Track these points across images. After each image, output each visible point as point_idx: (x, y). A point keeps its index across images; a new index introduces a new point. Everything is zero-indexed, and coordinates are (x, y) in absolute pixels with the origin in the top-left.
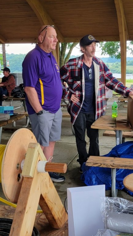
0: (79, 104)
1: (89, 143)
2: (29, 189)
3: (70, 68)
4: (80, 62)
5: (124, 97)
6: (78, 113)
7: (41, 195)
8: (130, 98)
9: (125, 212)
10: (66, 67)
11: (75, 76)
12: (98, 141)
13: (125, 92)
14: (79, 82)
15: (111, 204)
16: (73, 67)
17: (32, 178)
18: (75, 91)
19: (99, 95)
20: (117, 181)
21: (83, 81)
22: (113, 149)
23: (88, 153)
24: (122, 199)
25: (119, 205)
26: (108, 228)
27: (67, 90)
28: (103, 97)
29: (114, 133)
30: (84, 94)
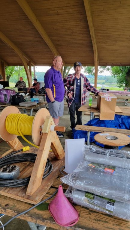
0: (72, 98)
1: (77, 118)
2: (46, 139)
3: (68, 79)
4: (74, 76)
5: (96, 96)
6: (72, 103)
7: (52, 143)
8: (99, 96)
9: (94, 153)
10: (66, 78)
11: (71, 84)
12: (81, 117)
13: (96, 92)
14: (73, 87)
15: (87, 148)
16: (70, 79)
17: (47, 134)
18: (71, 91)
19: (83, 93)
20: (90, 138)
21: (75, 86)
22: (89, 122)
23: (76, 123)
24: (93, 146)
25: (91, 149)
26: (85, 160)
27: (66, 90)
28: (85, 95)
29: (89, 113)
30: (75, 93)
